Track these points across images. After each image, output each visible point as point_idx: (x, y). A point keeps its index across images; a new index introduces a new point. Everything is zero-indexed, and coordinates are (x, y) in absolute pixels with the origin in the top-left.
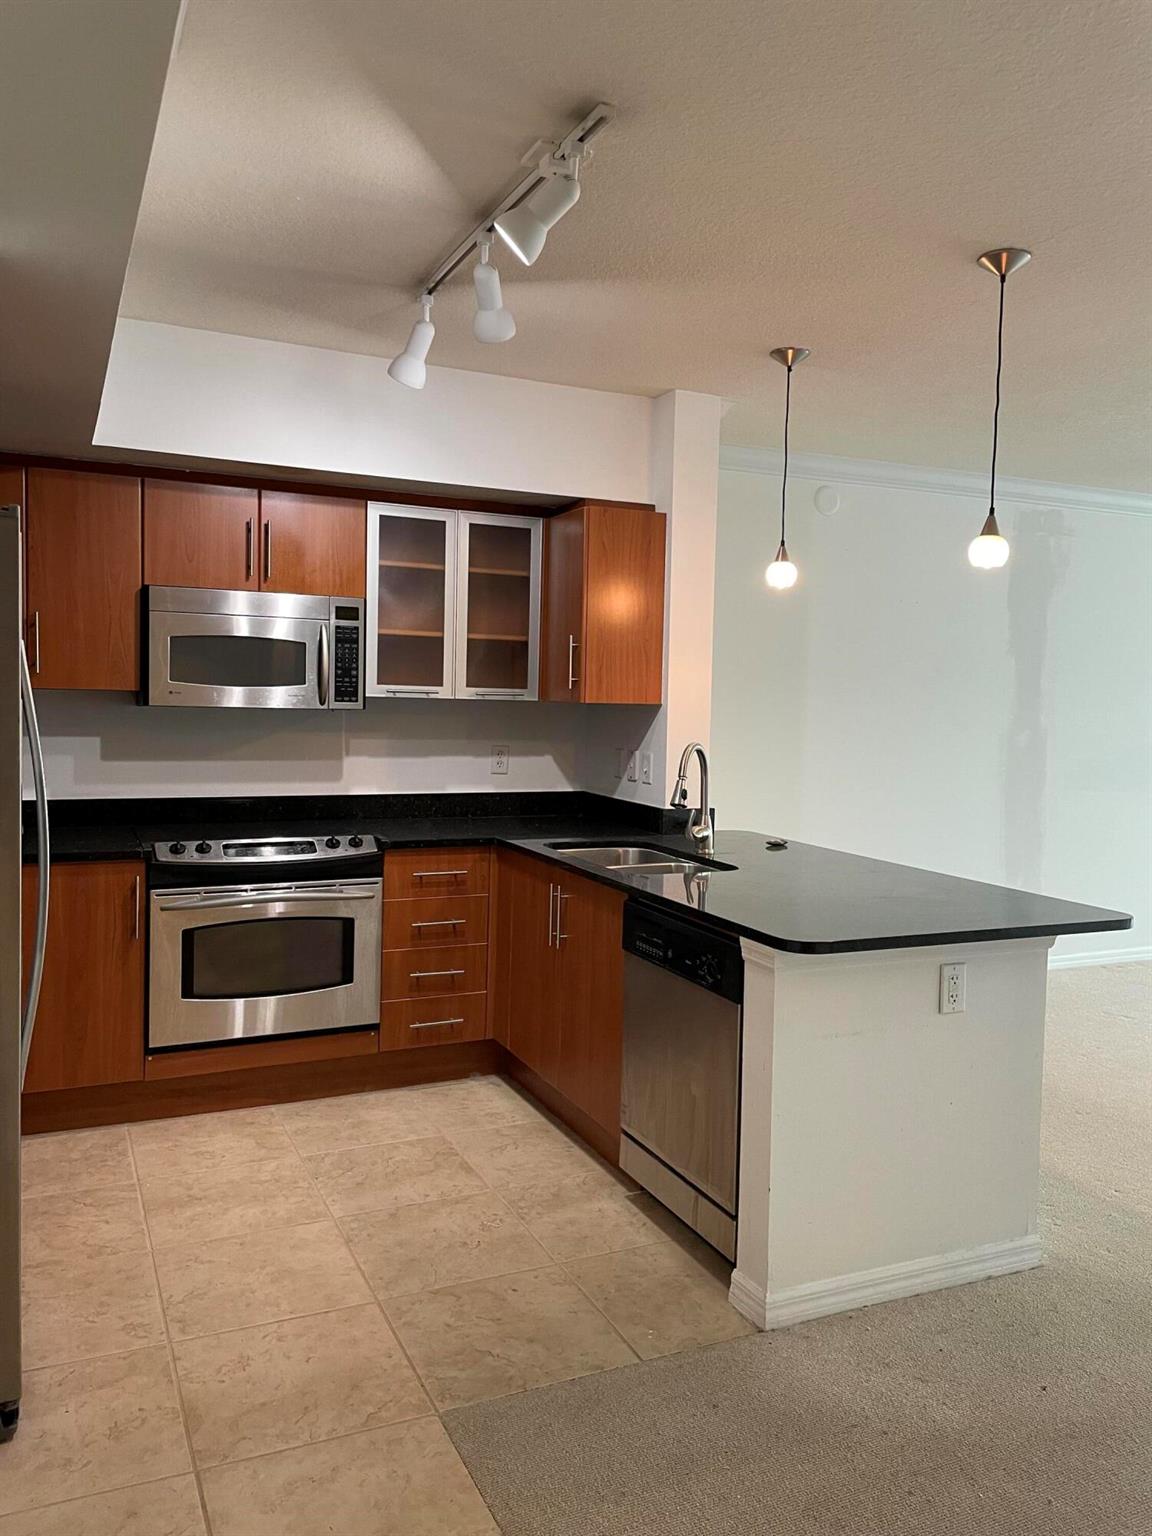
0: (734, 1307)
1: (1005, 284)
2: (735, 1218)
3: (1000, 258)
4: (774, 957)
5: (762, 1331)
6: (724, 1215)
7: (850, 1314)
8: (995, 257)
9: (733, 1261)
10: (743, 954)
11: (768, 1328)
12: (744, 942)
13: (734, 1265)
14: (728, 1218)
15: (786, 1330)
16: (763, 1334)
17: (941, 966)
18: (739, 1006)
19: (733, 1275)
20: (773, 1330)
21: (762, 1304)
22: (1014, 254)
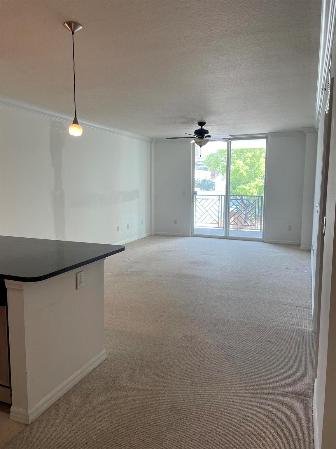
0: (13, 420)
1: (74, 35)
2: (10, 387)
3: (72, 25)
4: (23, 286)
5: (28, 425)
6: (5, 388)
7: (56, 403)
8: (70, 24)
9: (10, 403)
10: (6, 286)
11: (30, 422)
12: (6, 281)
13: (11, 405)
14: (7, 389)
15: (37, 420)
16: (29, 426)
17: (76, 274)
18: (6, 307)
19: (11, 408)
20: (32, 423)
21: (27, 415)
22: (77, 25)
